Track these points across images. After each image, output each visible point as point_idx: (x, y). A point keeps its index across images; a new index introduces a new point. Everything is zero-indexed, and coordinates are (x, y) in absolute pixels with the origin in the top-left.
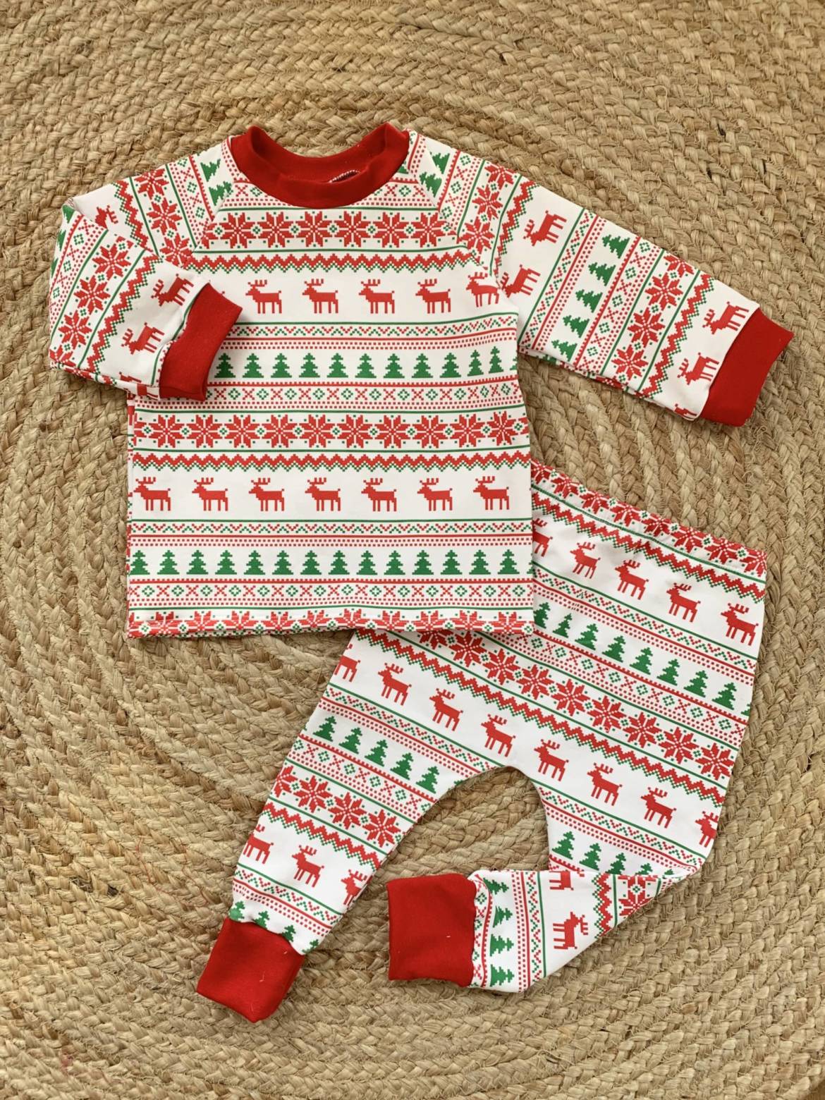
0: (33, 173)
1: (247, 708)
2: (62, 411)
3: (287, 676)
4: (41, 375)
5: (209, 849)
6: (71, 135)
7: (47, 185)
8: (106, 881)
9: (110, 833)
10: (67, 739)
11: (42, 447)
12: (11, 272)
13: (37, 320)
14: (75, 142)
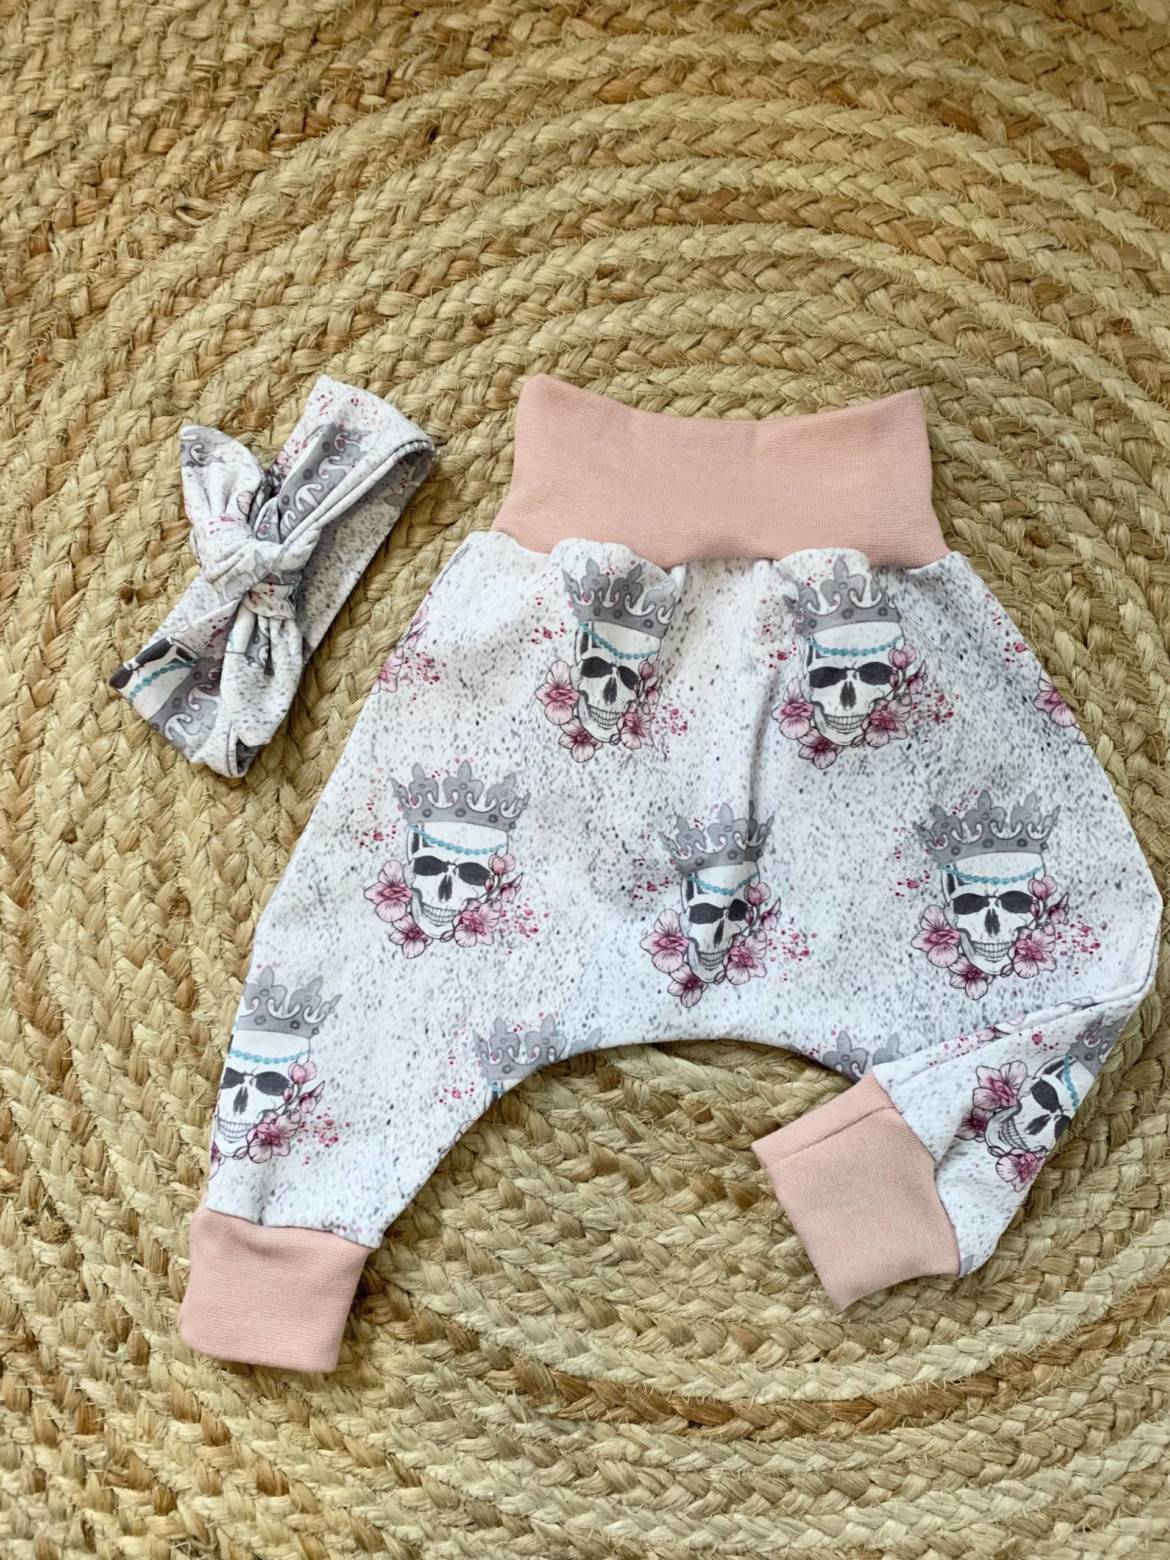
0: (115, 86)
1: (548, 1176)
2: (164, 560)
3: (632, 1104)
4: (124, 487)
5: (468, 1478)
6: (193, 13)
7: (145, 107)
8: (249, 1548)
9: (259, 1445)
10: (168, 1243)
11: (125, 634)
12: (64, 284)
13: (117, 378)
14: (201, 26)
